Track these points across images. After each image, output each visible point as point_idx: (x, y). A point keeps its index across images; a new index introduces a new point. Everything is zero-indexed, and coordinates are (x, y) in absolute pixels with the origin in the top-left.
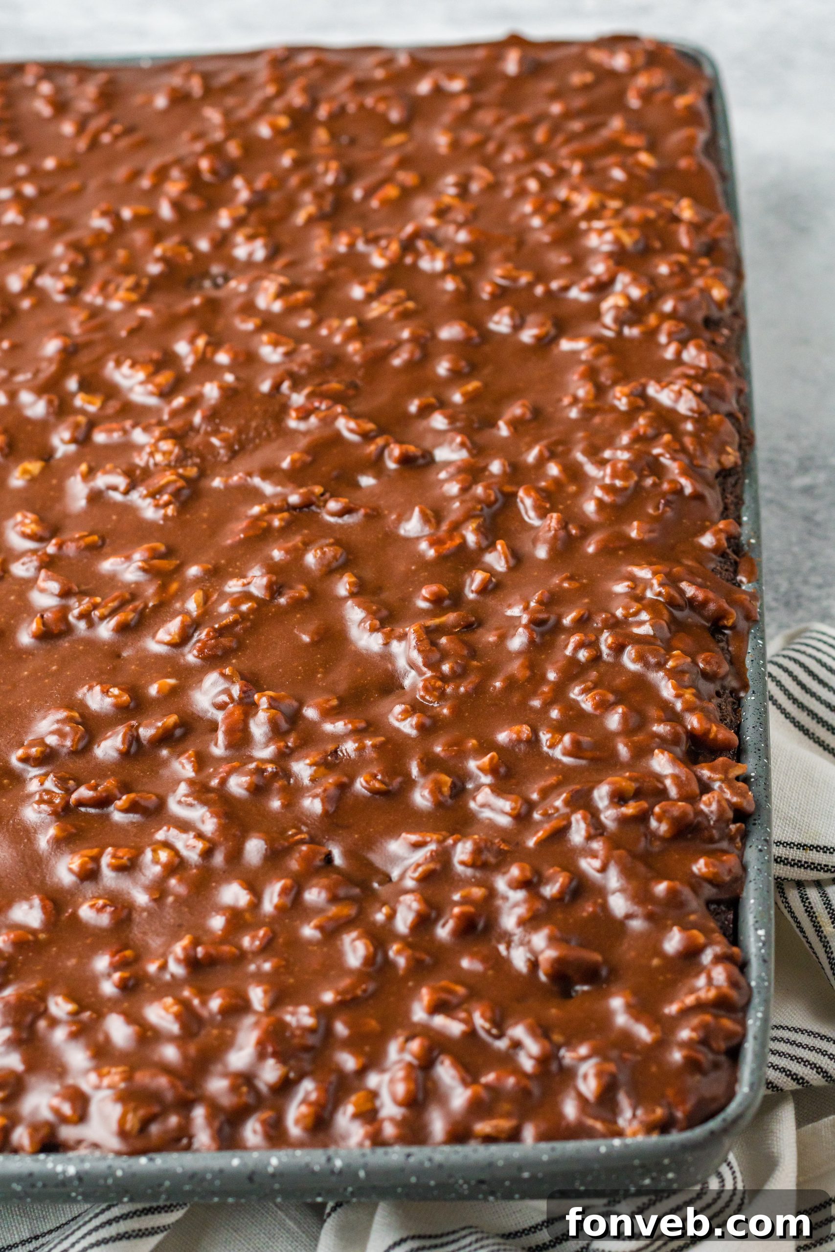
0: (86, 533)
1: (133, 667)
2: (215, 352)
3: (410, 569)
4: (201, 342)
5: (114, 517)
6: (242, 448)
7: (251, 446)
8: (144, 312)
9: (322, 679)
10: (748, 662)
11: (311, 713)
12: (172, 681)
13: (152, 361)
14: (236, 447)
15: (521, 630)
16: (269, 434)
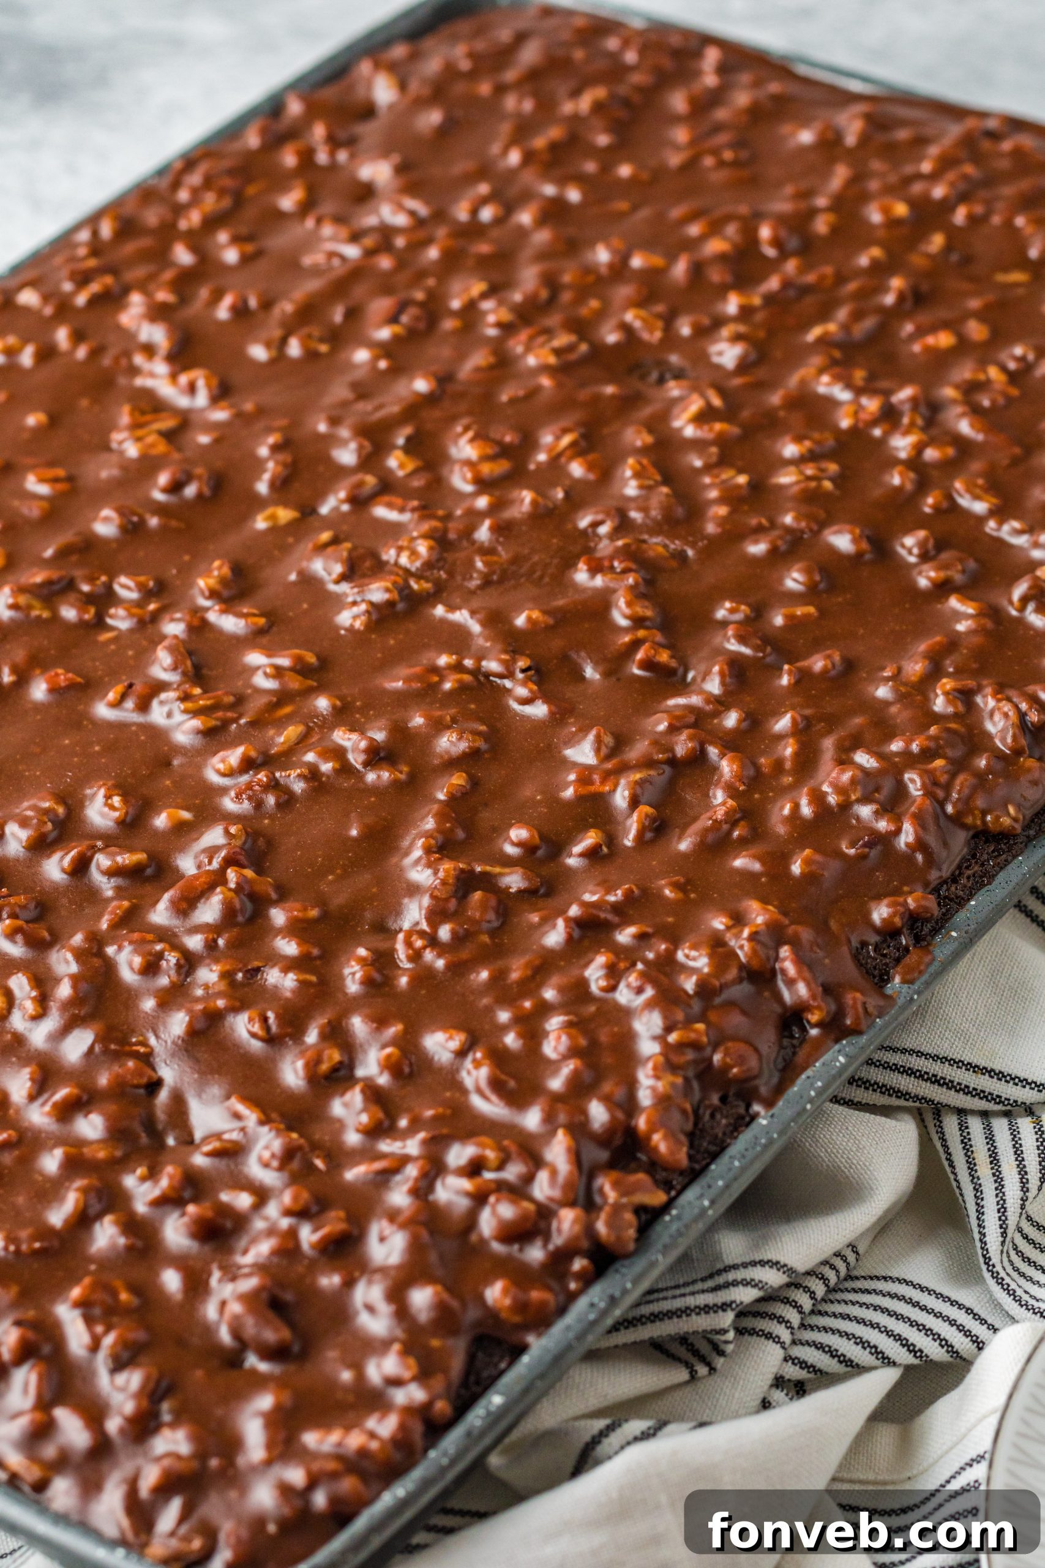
0: (255, 611)
1: (168, 782)
2: (571, 458)
3: (535, 798)
4: (566, 440)
5: (305, 606)
6: (500, 582)
7: (512, 582)
8: (546, 382)
9: (331, 882)
10: (803, 1076)
11: (278, 917)
12: (186, 815)
13: (499, 443)
14: (495, 577)
15: (560, 923)
16: (541, 577)
